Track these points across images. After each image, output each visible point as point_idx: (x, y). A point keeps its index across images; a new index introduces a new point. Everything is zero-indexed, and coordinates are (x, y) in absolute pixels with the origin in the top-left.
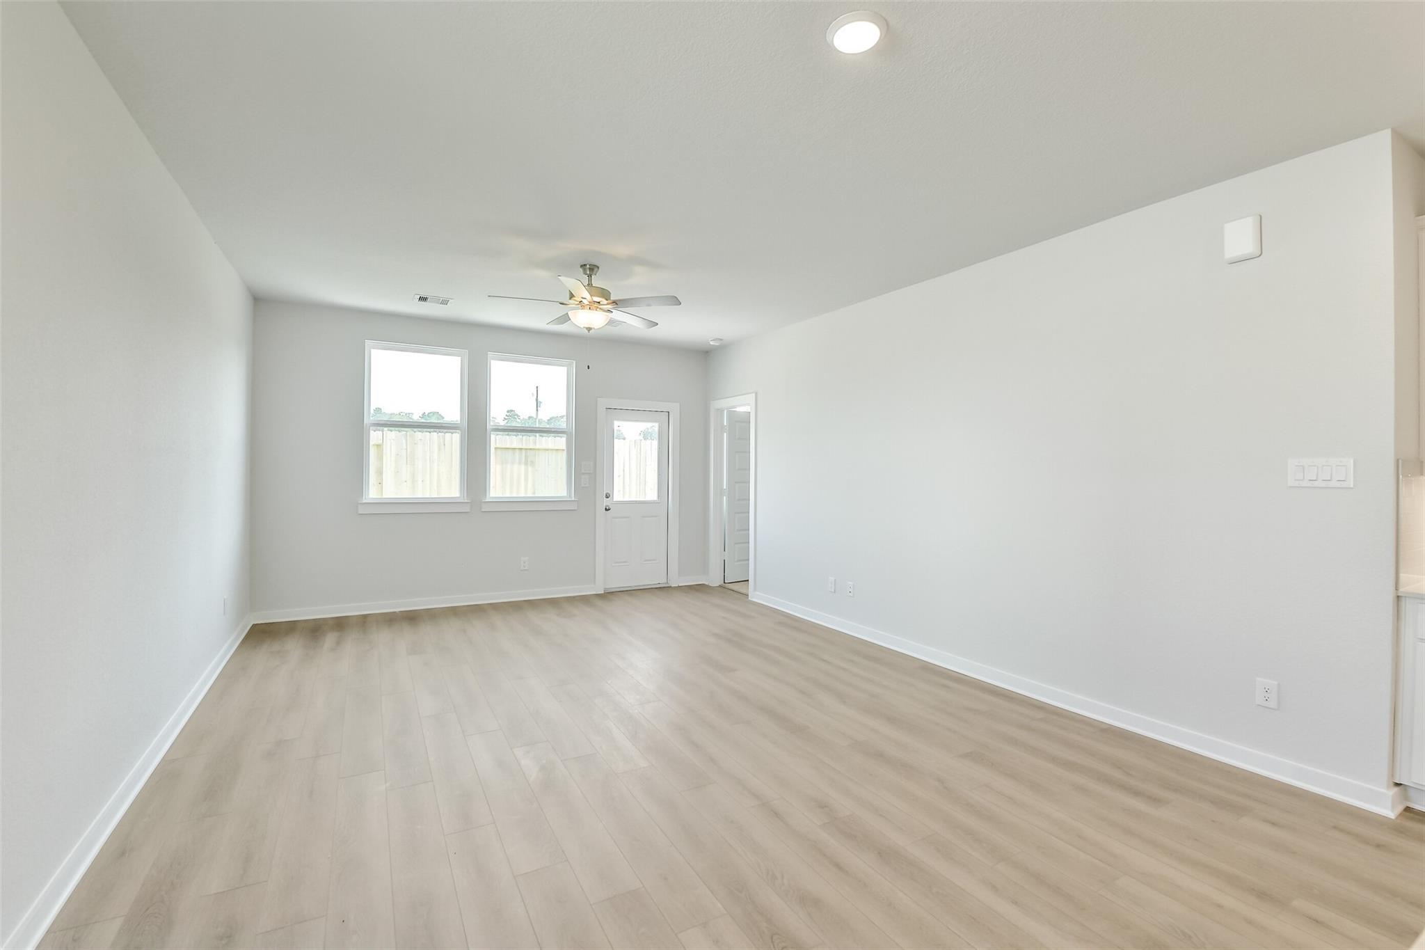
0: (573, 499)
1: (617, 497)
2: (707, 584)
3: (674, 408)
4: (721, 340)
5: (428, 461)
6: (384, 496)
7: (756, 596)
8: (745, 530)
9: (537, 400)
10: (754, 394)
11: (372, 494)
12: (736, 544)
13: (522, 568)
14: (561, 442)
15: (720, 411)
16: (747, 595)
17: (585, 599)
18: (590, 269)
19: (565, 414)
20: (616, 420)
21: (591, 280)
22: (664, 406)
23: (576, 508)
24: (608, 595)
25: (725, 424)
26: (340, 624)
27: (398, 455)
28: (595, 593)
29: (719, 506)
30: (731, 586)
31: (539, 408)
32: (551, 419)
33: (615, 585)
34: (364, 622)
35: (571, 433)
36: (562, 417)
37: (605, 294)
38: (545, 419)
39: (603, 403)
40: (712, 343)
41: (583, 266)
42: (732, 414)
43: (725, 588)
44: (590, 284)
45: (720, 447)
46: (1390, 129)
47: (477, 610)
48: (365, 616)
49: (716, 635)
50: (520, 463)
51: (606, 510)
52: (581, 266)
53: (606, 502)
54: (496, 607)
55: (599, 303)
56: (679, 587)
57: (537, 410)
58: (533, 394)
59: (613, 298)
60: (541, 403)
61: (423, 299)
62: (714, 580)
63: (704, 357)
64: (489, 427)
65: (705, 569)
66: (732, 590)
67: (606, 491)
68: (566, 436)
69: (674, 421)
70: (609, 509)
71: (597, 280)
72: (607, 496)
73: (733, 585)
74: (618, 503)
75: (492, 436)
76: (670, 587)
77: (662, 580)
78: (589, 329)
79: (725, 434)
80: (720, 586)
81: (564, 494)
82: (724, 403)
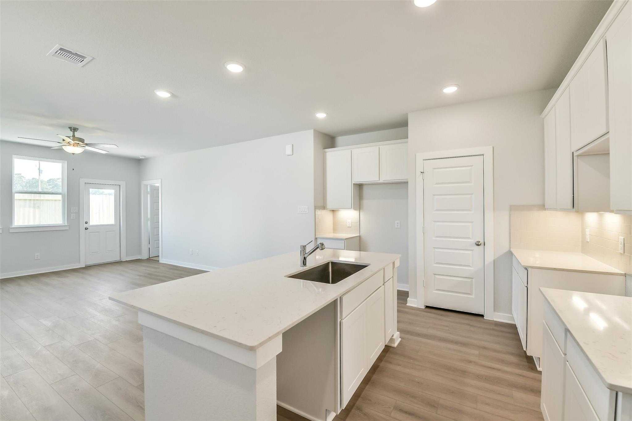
0: (66, 225)
1: (93, 223)
2: (141, 258)
3: (123, 184)
4: (145, 156)
7: (162, 260)
8: (157, 235)
9: (39, 169)
10: (160, 180)
12: (154, 241)
14: (59, 197)
15: (147, 186)
16: (159, 261)
17: (75, 270)
18: (74, 130)
19: (61, 177)
20: (91, 188)
21: (74, 133)
22: (117, 183)
23: (68, 229)
24: (88, 268)
25: (149, 191)
28: (80, 267)
29: (146, 226)
31: (40, 174)
32: (50, 180)
33: (91, 262)
35: (65, 194)
36: (58, 179)
37: (82, 140)
38: (46, 179)
40: (140, 157)
42: (152, 186)
43: (149, 260)
44: (74, 136)
45: (147, 201)
46: (313, 130)
51: (86, 229)
52: (69, 128)
53: (86, 226)
55: (78, 143)
56: (126, 261)
57: (39, 175)
58: (36, 166)
59: (85, 142)
60: (42, 171)
63: (138, 162)
64: (14, 191)
65: (140, 252)
66: (153, 260)
67: (85, 221)
68: (61, 196)
69: (123, 189)
70: (87, 229)
71: (77, 134)
72: (86, 223)
73: (153, 258)
74: (92, 226)
75: (16, 195)
76: (122, 261)
77: (117, 259)
78: (73, 154)
79: (149, 195)
80: (147, 259)
81: (61, 222)
82: (148, 182)
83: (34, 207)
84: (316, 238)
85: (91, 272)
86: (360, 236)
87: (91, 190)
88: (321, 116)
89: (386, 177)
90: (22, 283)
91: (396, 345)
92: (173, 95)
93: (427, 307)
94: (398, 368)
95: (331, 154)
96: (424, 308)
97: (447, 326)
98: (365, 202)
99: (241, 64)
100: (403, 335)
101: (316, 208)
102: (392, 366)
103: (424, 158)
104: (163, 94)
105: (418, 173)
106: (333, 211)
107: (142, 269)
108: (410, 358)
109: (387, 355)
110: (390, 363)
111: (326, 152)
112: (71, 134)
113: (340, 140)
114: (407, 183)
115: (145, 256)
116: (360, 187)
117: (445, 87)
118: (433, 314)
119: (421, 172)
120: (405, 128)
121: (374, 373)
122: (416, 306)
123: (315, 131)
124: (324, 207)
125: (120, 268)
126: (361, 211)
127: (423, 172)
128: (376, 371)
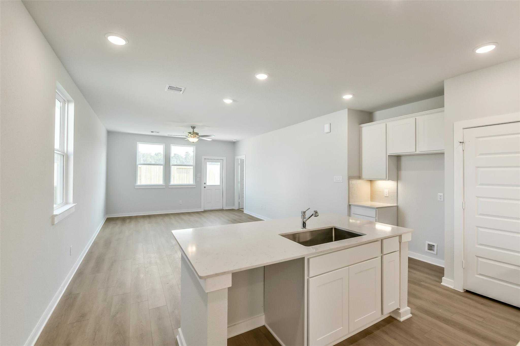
0: (195, 184)
1: (208, 184)
2: (234, 209)
3: (224, 158)
4: (236, 140)
6: (142, 184)
7: (245, 211)
10: (245, 155)
11: (138, 183)
13: (180, 204)
14: (192, 167)
15: (238, 159)
16: (243, 211)
17: (198, 213)
18: (193, 128)
21: (194, 130)
22: (222, 158)
23: (196, 187)
24: (205, 211)
25: (239, 162)
26: (130, 218)
28: (201, 211)
29: (237, 186)
33: (207, 208)
34: (136, 217)
37: (197, 134)
39: (204, 157)
40: (234, 141)
41: (192, 127)
42: (241, 159)
44: (193, 132)
45: (238, 169)
46: (347, 109)
50: (185, 173)
53: (204, 185)
54: (173, 214)
55: (196, 136)
56: (226, 210)
59: (199, 135)
61: (152, 132)
63: (233, 144)
64: (171, 164)
65: (234, 205)
66: (240, 210)
67: (204, 183)
68: (193, 167)
69: (225, 161)
70: (205, 187)
71: (196, 131)
72: (205, 184)
75: (172, 166)
77: (221, 208)
78: (193, 142)
79: (239, 166)
80: (238, 209)
81: (192, 183)
82: (239, 157)
83: (187, 173)
84: (350, 205)
85: (205, 215)
86: (397, 207)
87: (208, 163)
88: (348, 97)
89: (423, 148)
90: (172, 217)
91: (402, 319)
92: (234, 101)
93: (467, 291)
94: (392, 341)
95: (367, 128)
96: (462, 291)
97: (482, 317)
98: (404, 173)
99: (265, 73)
100: (417, 312)
101: (350, 178)
102: (386, 337)
103: (464, 127)
104: (228, 101)
105: (456, 144)
106: (371, 181)
107: (232, 216)
108: (413, 336)
109: (388, 326)
110: (387, 333)
111: (361, 127)
112: (191, 130)
113: (378, 114)
114: (443, 154)
115: (236, 207)
116: (398, 158)
117: (478, 47)
118: (471, 301)
119: (460, 143)
120: (442, 96)
121: (364, 337)
122: (453, 287)
123: (349, 110)
124: (360, 177)
125: (220, 214)
126: (399, 181)
127: (463, 142)
128: (368, 336)
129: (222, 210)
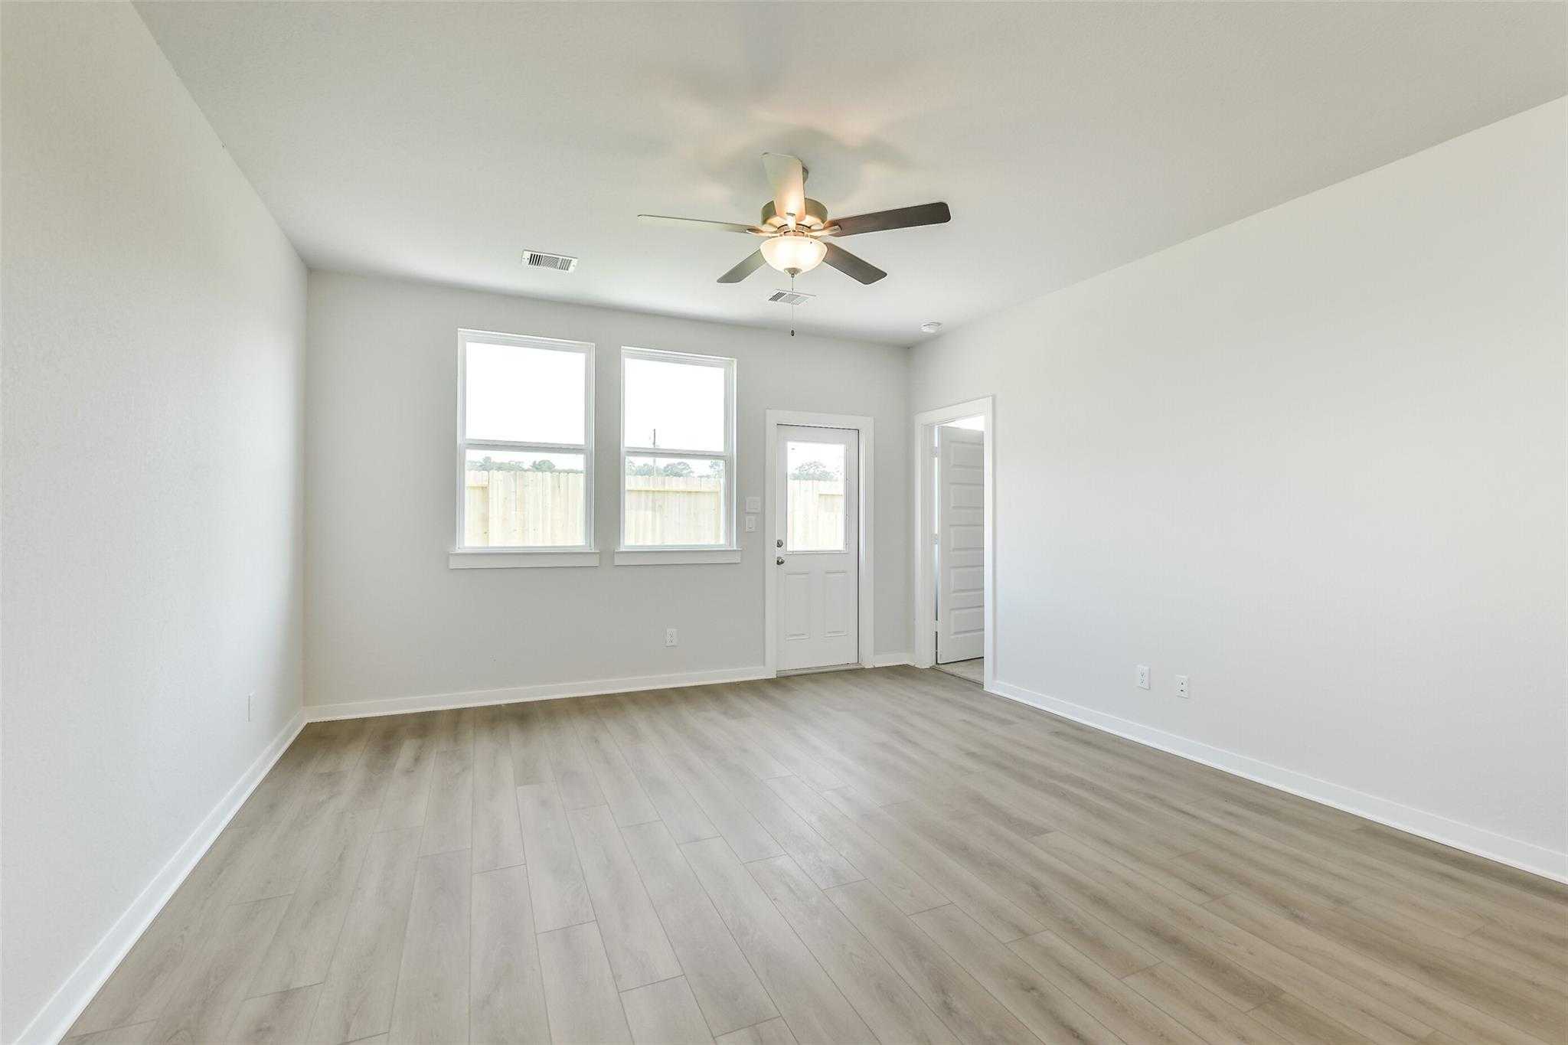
0: (735, 548)
1: (792, 546)
2: (912, 664)
3: (866, 424)
4: (939, 324)
5: (541, 507)
6: (490, 545)
7: (986, 689)
8: (978, 589)
11: (470, 539)
12: (953, 609)
13: (668, 644)
14: (719, 467)
15: (931, 426)
17: (752, 688)
20: (790, 440)
22: (852, 423)
23: (739, 561)
24: (783, 682)
25: (936, 446)
27: (506, 498)
28: (766, 679)
29: (929, 557)
30: (947, 668)
33: (791, 667)
35: (731, 458)
37: (819, 211)
39: (773, 417)
40: (926, 330)
42: (944, 431)
43: (937, 672)
45: (929, 476)
47: (609, 705)
48: (459, 713)
49: (972, 755)
51: (778, 563)
53: (778, 553)
54: (635, 699)
55: (809, 228)
56: (875, 668)
61: (535, 260)
62: (924, 661)
65: (909, 644)
67: (776, 540)
69: (866, 439)
70: (782, 563)
72: (779, 545)
73: (949, 666)
74: (794, 554)
76: (863, 669)
77: (853, 658)
79: (936, 459)
80: (932, 668)
81: (722, 541)
82: (935, 416)
87: (790, 446)
115: (924, 658)
125: (860, 694)
129: (854, 674)
